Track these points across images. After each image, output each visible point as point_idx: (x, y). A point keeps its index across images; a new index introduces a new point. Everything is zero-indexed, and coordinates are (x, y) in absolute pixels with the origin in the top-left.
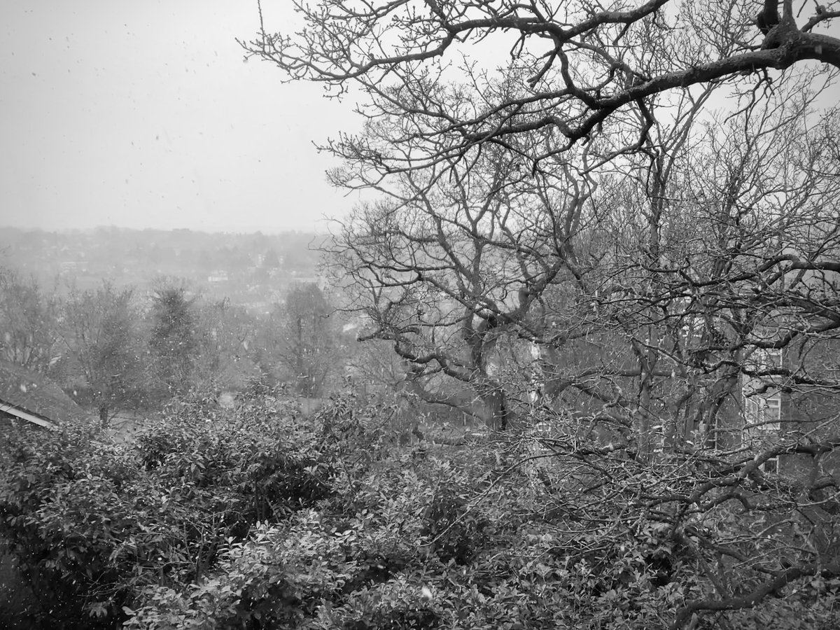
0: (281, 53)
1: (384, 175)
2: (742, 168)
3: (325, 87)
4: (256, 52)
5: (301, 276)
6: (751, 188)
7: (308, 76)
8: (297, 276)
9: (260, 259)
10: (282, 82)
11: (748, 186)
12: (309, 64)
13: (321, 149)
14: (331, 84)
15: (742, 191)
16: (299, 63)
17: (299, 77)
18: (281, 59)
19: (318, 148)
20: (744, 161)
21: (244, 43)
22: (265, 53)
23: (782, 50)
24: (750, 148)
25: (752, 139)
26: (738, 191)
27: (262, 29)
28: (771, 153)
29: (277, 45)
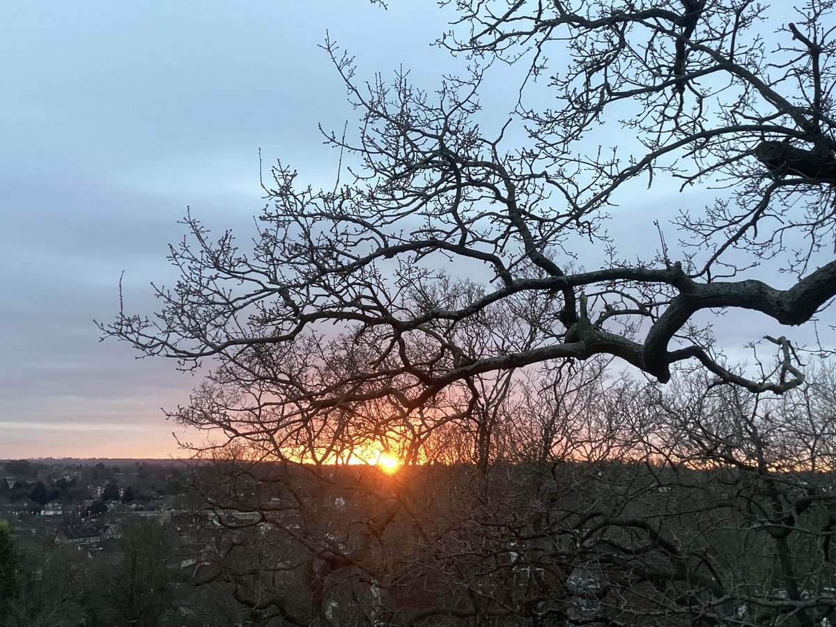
0: (138, 332)
1: (232, 438)
2: (552, 422)
3: (179, 362)
4: (113, 334)
5: (141, 509)
6: (562, 439)
7: (163, 352)
8: (136, 509)
9: (100, 491)
10: (137, 358)
11: (560, 436)
12: (165, 343)
13: (170, 415)
14: (186, 360)
15: (555, 440)
16: (156, 342)
17: (154, 354)
18: (137, 339)
19: (167, 415)
20: (556, 414)
21: (102, 325)
22: (122, 335)
23: (581, 345)
24: (558, 405)
25: (560, 397)
26: (552, 441)
27: (121, 313)
28: (577, 409)
29: (135, 326)
